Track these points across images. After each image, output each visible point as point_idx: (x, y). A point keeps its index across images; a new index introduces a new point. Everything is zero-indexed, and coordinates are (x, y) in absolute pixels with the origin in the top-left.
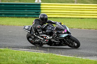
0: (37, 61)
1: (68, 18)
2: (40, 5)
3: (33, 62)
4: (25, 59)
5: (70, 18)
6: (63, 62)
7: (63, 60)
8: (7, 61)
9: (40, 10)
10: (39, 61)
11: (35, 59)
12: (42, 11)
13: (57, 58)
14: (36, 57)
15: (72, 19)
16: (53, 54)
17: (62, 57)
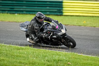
0: (58, 60)
1: (91, 16)
2: (62, 2)
3: (54, 61)
4: (46, 58)
5: (93, 16)
6: (85, 62)
7: (85, 60)
8: (28, 60)
9: (62, 7)
10: (61, 61)
11: (57, 58)
12: (64, 9)
13: (78, 57)
14: (57, 56)
15: (94, 18)
16: (75, 54)
17: (84, 56)
